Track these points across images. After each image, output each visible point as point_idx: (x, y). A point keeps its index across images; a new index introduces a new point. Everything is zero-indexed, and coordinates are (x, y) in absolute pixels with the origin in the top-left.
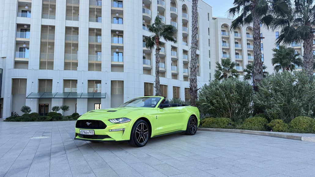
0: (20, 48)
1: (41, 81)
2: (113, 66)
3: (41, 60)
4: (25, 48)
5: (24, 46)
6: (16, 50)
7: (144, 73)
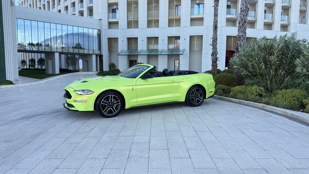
0: (112, 9)
1: (129, 39)
2: (192, 20)
3: (129, 20)
4: (116, 9)
5: (115, 7)
6: (109, 12)
7: (227, 26)
